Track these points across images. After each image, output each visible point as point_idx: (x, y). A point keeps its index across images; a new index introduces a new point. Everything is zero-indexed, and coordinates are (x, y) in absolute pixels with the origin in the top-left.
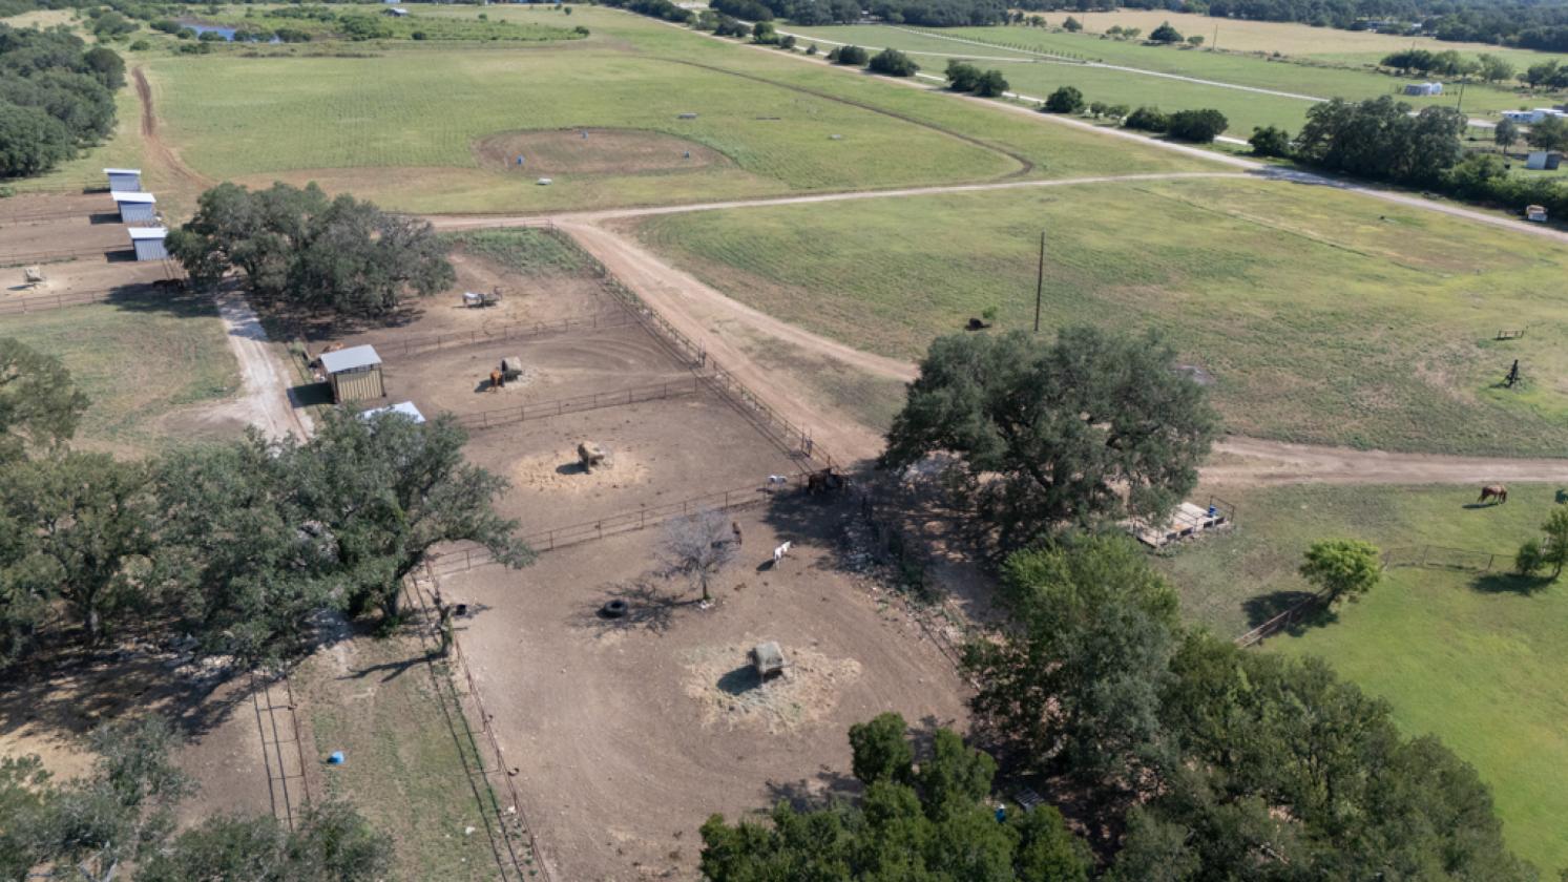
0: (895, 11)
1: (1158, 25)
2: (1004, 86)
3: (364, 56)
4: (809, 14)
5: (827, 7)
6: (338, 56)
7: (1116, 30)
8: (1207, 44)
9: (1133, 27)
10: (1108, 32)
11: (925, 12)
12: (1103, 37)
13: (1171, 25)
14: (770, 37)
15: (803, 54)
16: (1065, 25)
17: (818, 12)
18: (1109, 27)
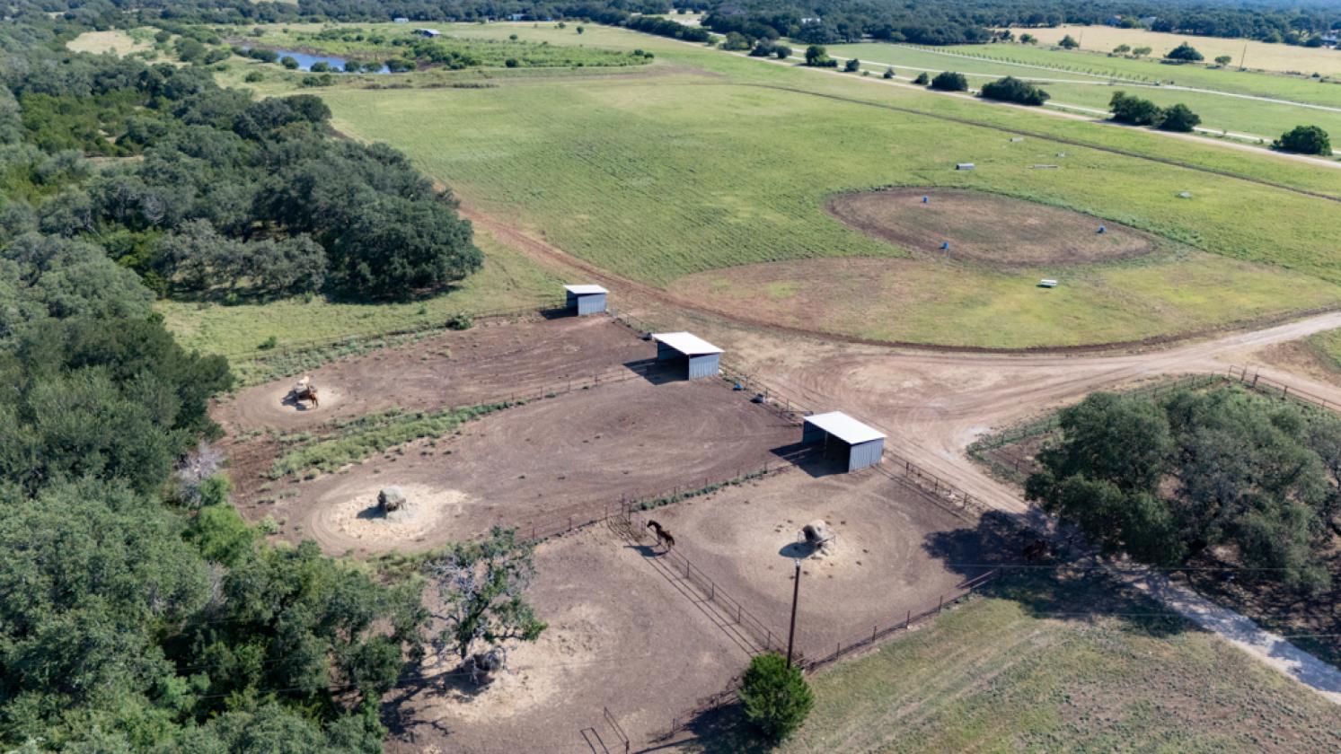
0: (895, 30)
1: (1176, 46)
2: (1195, 120)
3: (482, 87)
4: (817, 34)
5: (835, 27)
6: (456, 86)
7: (1124, 49)
8: (1234, 63)
9: (1144, 47)
10: (1116, 51)
11: (924, 31)
12: (1110, 55)
13: (1190, 45)
14: (826, 60)
15: (879, 77)
16: (1061, 44)
17: (828, 32)
18: (1116, 46)
